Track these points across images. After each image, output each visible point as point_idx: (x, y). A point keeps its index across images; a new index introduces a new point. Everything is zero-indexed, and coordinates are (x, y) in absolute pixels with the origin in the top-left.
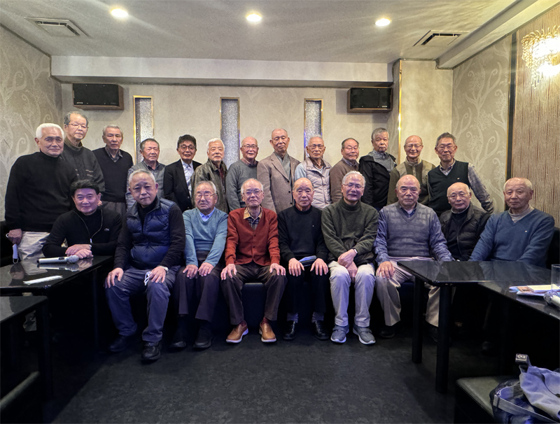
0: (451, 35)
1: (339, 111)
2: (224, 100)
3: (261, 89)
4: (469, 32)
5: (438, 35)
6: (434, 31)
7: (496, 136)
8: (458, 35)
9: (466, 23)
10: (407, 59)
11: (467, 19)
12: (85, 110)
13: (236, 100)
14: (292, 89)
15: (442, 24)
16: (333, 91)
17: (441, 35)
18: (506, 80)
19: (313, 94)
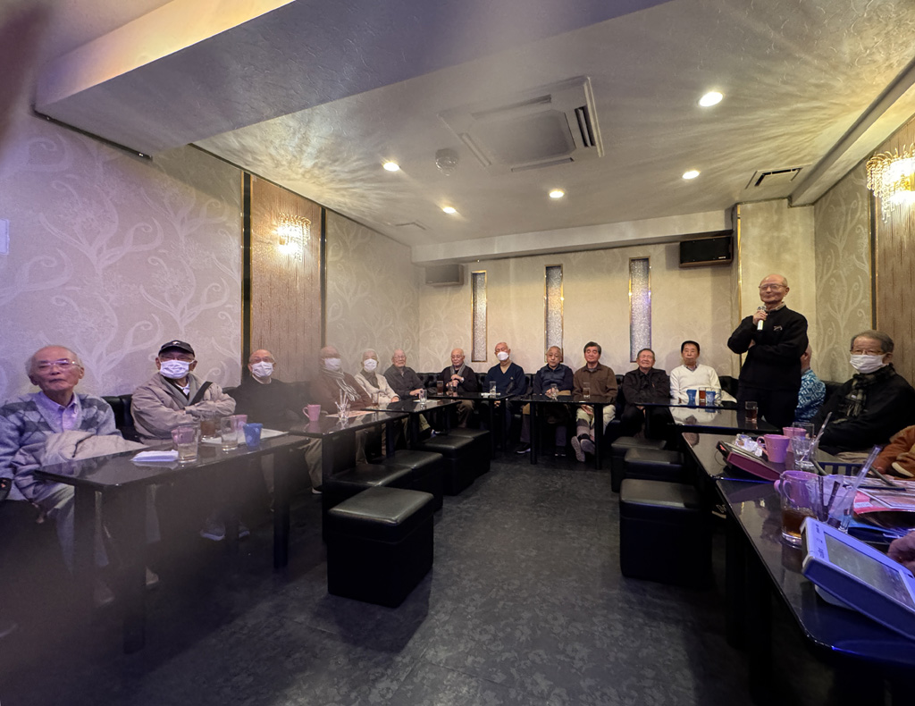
0: (789, 171)
1: (670, 267)
2: (548, 268)
3: (583, 253)
4: (813, 163)
5: (769, 173)
6: (761, 172)
7: (859, 282)
8: (800, 169)
9: (800, 156)
10: (746, 202)
11: (798, 153)
13: (559, 267)
14: (615, 250)
15: (768, 163)
16: (662, 247)
17: (774, 173)
18: (866, 212)
19: (639, 252)
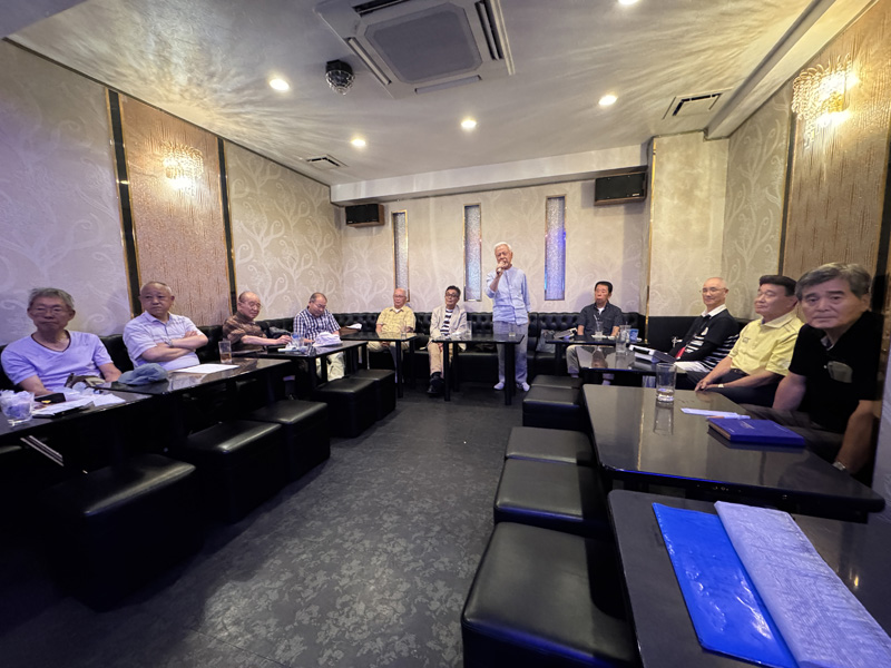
0: (709, 97)
1: (585, 205)
2: (467, 207)
4: (735, 87)
5: (688, 100)
6: (679, 98)
7: (769, 216)
8: (719, 95)
9: (720, 79)
10: (662, 135)
11: (721, 74)
12: (357, 227)
13: (478, 206)
15: (687, 87)
16: (579, 183)
17: (693, 99)
18: (784, 142)
19: (556, 190)
